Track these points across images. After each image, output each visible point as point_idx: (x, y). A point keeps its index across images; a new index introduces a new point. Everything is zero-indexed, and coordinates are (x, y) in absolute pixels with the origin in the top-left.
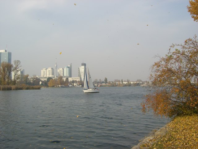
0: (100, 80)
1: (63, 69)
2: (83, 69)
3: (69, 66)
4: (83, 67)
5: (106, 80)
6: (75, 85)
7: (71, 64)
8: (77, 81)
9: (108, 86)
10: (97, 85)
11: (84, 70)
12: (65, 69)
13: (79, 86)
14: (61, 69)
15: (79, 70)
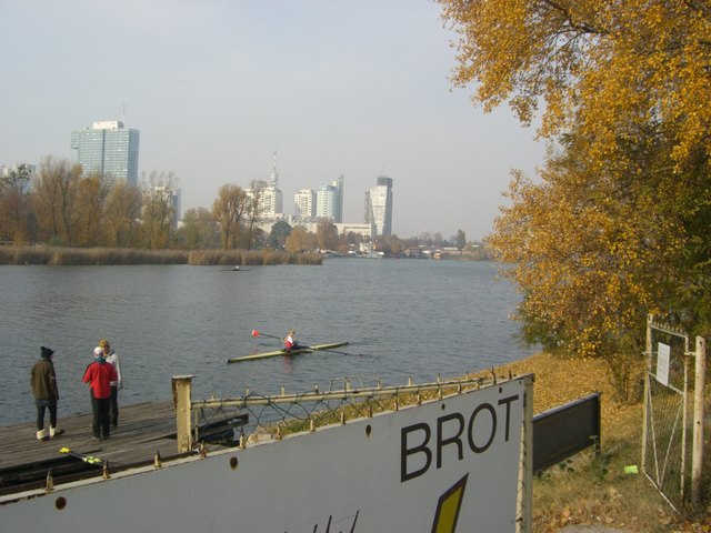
0: (438, 236)
1: (314, 195)
2: (382, 195)
3: (335, 184)
4: (383, 189)
5: (461, 236)
6: (362, 249)
7: (342, 176)
8: (363, 234)
9: (467, 256)
10: (433, 254)
11: (385, 198)
12: (321, 195)
13: (374, 255)
14: (307, 194)
15: (368, 200)
